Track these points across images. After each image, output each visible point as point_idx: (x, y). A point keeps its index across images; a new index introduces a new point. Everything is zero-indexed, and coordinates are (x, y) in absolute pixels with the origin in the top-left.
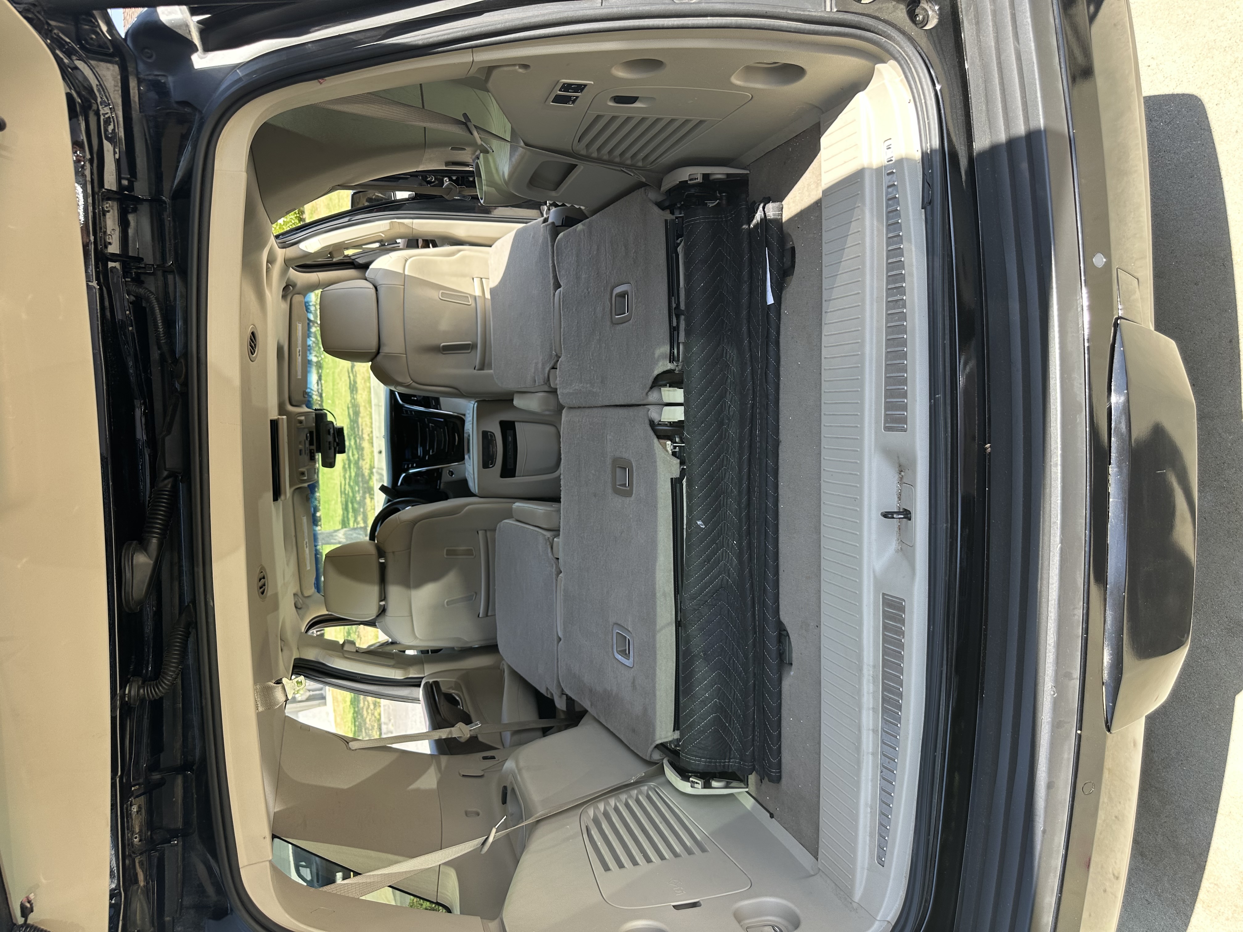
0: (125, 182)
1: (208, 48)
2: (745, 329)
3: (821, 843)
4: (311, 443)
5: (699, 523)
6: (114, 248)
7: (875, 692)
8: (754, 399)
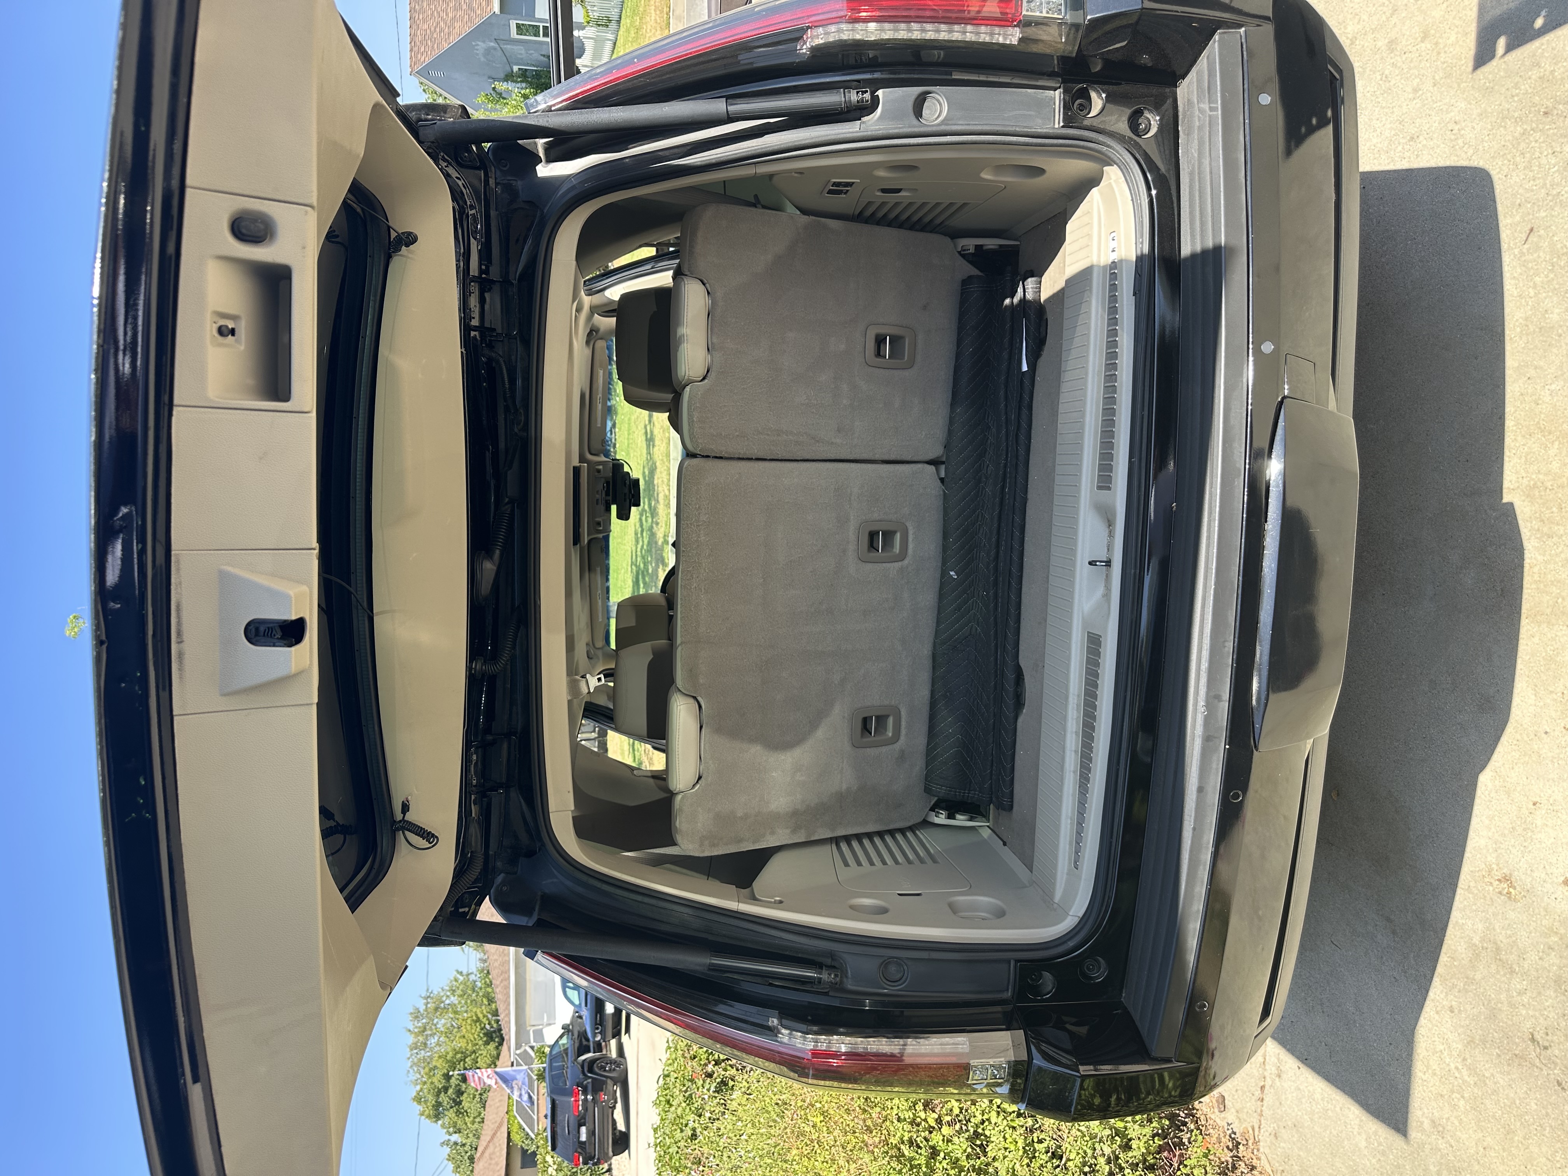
0: (483, 267)
1: (549, 160)
2: (1002, 393)
3: (1035, 858)
4: (607, 494)
5: (952, 573)
6: (475, 322)
7: (1078, 717)
8: (1006, 459)
